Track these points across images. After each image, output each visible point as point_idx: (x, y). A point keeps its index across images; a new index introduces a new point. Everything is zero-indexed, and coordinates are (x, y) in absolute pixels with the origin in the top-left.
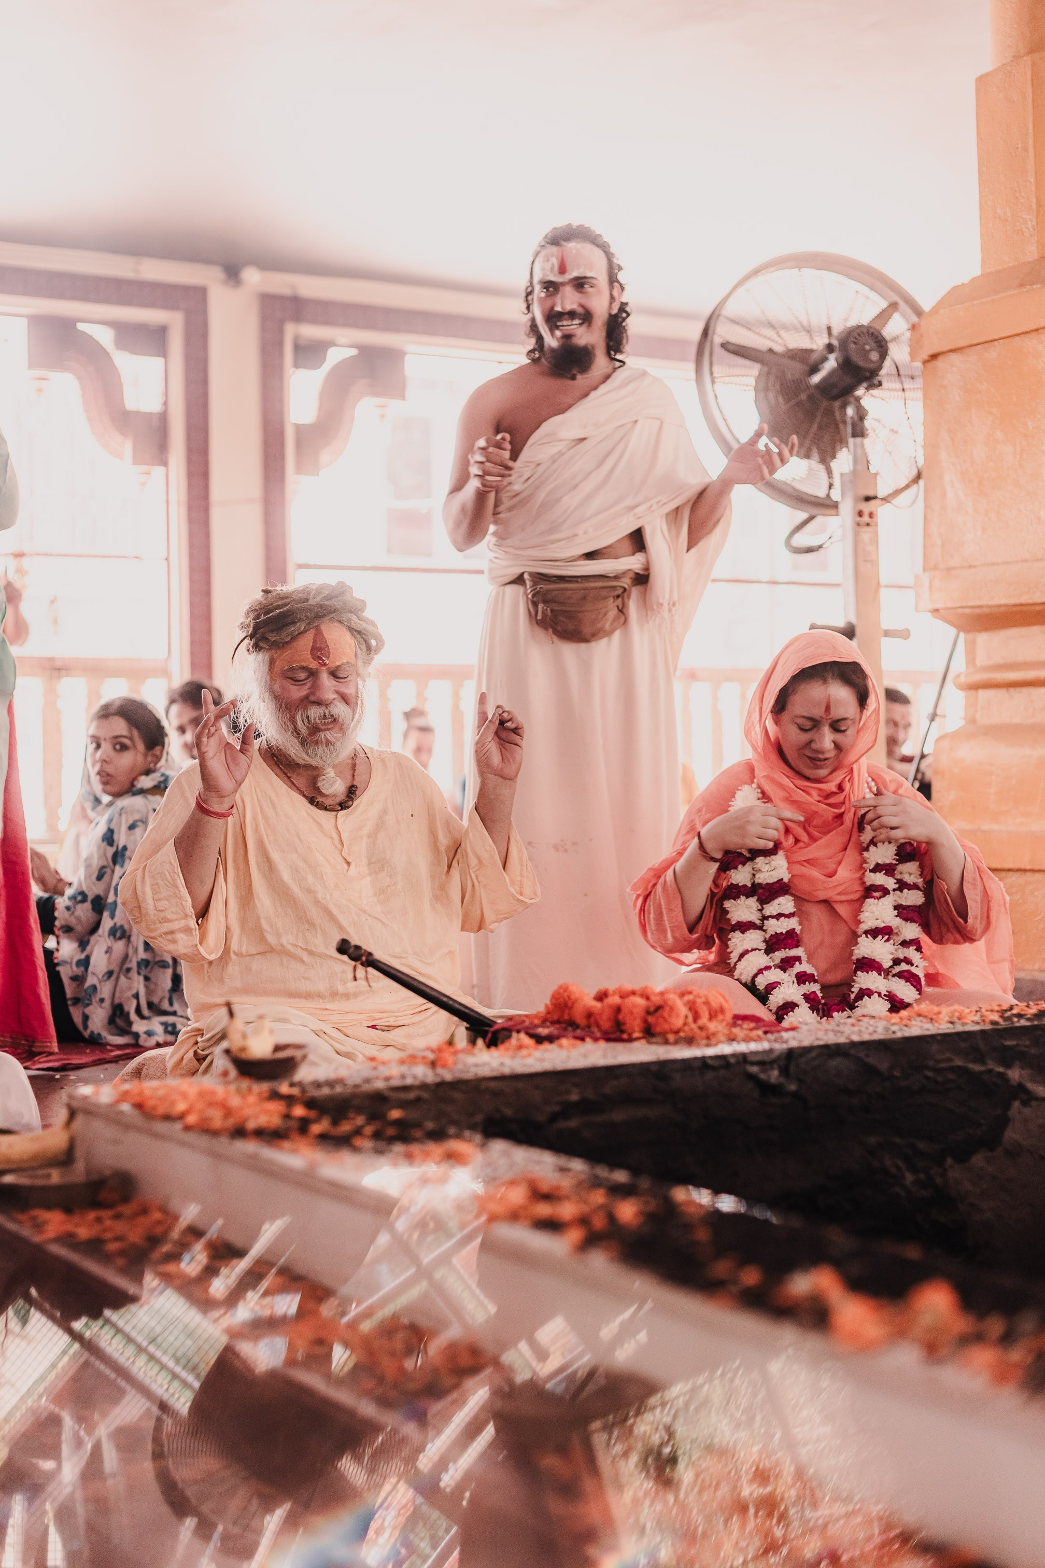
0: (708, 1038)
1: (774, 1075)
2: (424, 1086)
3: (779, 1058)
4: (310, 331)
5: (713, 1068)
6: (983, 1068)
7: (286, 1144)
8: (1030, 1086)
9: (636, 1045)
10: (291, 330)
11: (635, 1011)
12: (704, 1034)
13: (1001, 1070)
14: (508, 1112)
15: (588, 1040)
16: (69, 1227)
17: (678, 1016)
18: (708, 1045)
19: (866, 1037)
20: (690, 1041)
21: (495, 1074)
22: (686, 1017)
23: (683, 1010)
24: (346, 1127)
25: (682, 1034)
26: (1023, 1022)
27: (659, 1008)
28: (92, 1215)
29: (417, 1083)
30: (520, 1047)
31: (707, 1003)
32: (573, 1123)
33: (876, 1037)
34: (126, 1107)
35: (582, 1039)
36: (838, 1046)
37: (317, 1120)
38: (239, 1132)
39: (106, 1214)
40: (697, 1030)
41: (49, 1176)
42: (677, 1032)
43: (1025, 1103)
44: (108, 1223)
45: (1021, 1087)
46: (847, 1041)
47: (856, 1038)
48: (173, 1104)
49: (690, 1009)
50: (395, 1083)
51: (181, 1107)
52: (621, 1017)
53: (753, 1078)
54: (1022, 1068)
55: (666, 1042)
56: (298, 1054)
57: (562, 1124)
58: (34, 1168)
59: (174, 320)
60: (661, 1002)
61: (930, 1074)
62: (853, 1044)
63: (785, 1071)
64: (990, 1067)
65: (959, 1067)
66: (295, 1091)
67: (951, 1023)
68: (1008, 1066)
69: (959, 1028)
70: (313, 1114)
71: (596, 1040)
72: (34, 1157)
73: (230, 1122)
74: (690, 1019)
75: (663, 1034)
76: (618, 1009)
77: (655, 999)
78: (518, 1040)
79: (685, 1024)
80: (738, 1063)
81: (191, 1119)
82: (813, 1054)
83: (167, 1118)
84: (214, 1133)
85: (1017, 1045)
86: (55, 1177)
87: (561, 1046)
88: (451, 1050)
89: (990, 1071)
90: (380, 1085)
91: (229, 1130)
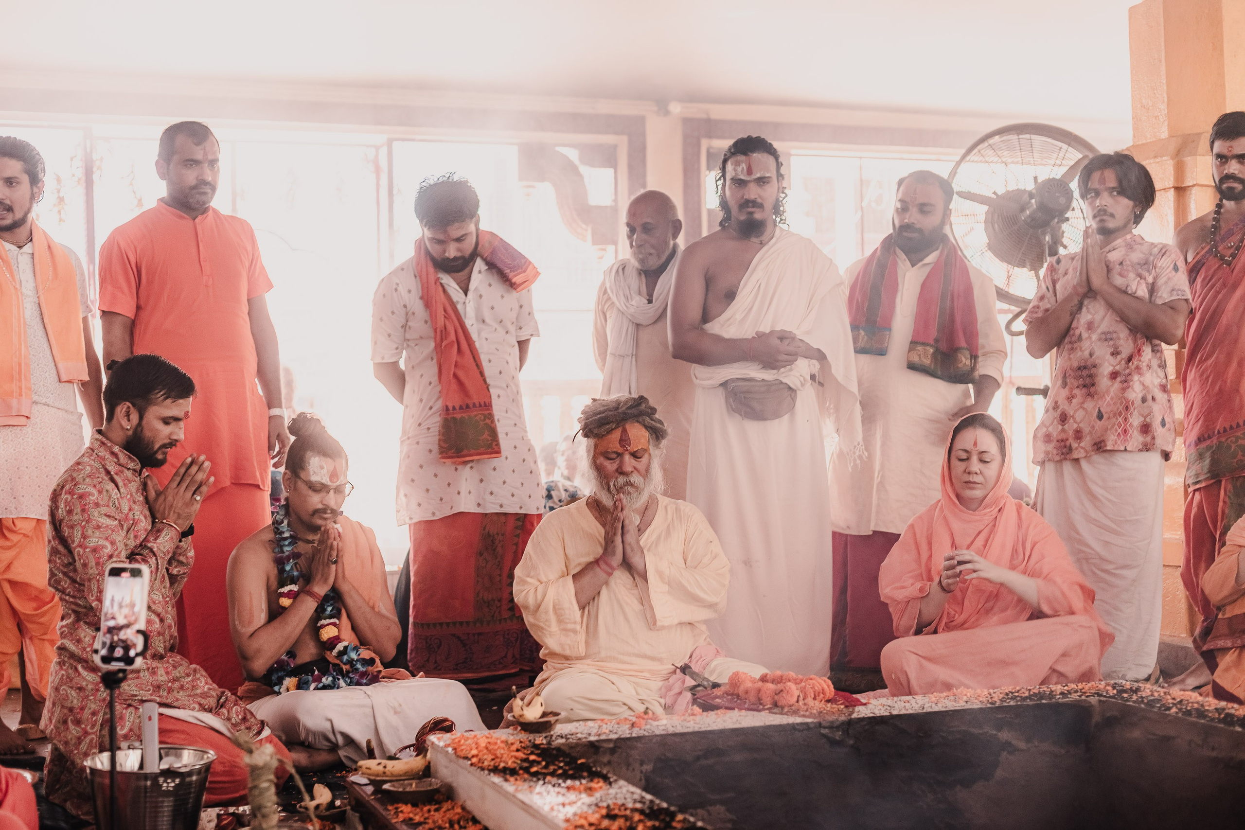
0: (807, 710)
1: (838, 735)
3: (843, 723)
5: (799, 730)
6: (981, 731)
7: (512, 779)
8: (1014, 742)
9: (763, 713)
10: (706, 143)
11: (768, 692)
12: (805, 708)
13: (994, 732)
14: (670, 755)
15: (736, 709)
16: (411, 815)
17: (792, 696)
18: (804, 716)
19: (903, 712)
20: (795, 713)
22: (799, 696)
23: (796, 693)
24: (552, 768)
25: (793, 708)
26: (1012, 703)
27: (782, 691)
28: (426, 809)
30: (693, 715)
31: (813, 688)
32: (711, 761)
33: (910, 712)
34: (450, 750)
35: (733, 709)
36: (882, 717)
37: (539, 763)
38: (495, 770)
39: (433, 807)
40: (803, 707)
41: (411, 785)
42: (791, 706)
43: (1010, 753)
44: (432, 813)
45: (1008, 744)
46: (889, 714)
47: (895, 713)
48: (471, 750)
49: (801, 692)
50: (603, 737)
51: (474, 752)
52: (760, 695)
53: (824, 736)
54: (1009, 731)
55: (781, 714)
56: (552, 719)
57: (704, 762)
58: (404, 780)
59: (621, 142)
60: (783, 688)
61: (944, 735)
62: (892, 717)
63: (846, 732)
64: (985, 731)
65: (964, 730)
66: (544, 742)
67: (967, 702)
68: (999, 729)
69: (968, 706)
70: (540, 759)
71: (740, 709)
72: (406, 774)
73: (492, 763)
74: (801, 698)
75: (782, 708)
76: (759, 690)
77: (780, 686)
78: (692, 709)
79: (798, 701)
80: (816, 727)
81: (474, 760)
82: (865, 723)
83: (466, 758)
84: (483, 769)
85: (1006, 717)
86: (413, 786)
87: (717, 714)
88: (646, 717)
89: (987, 733)
90: (593, 738)
91: (490, 768)
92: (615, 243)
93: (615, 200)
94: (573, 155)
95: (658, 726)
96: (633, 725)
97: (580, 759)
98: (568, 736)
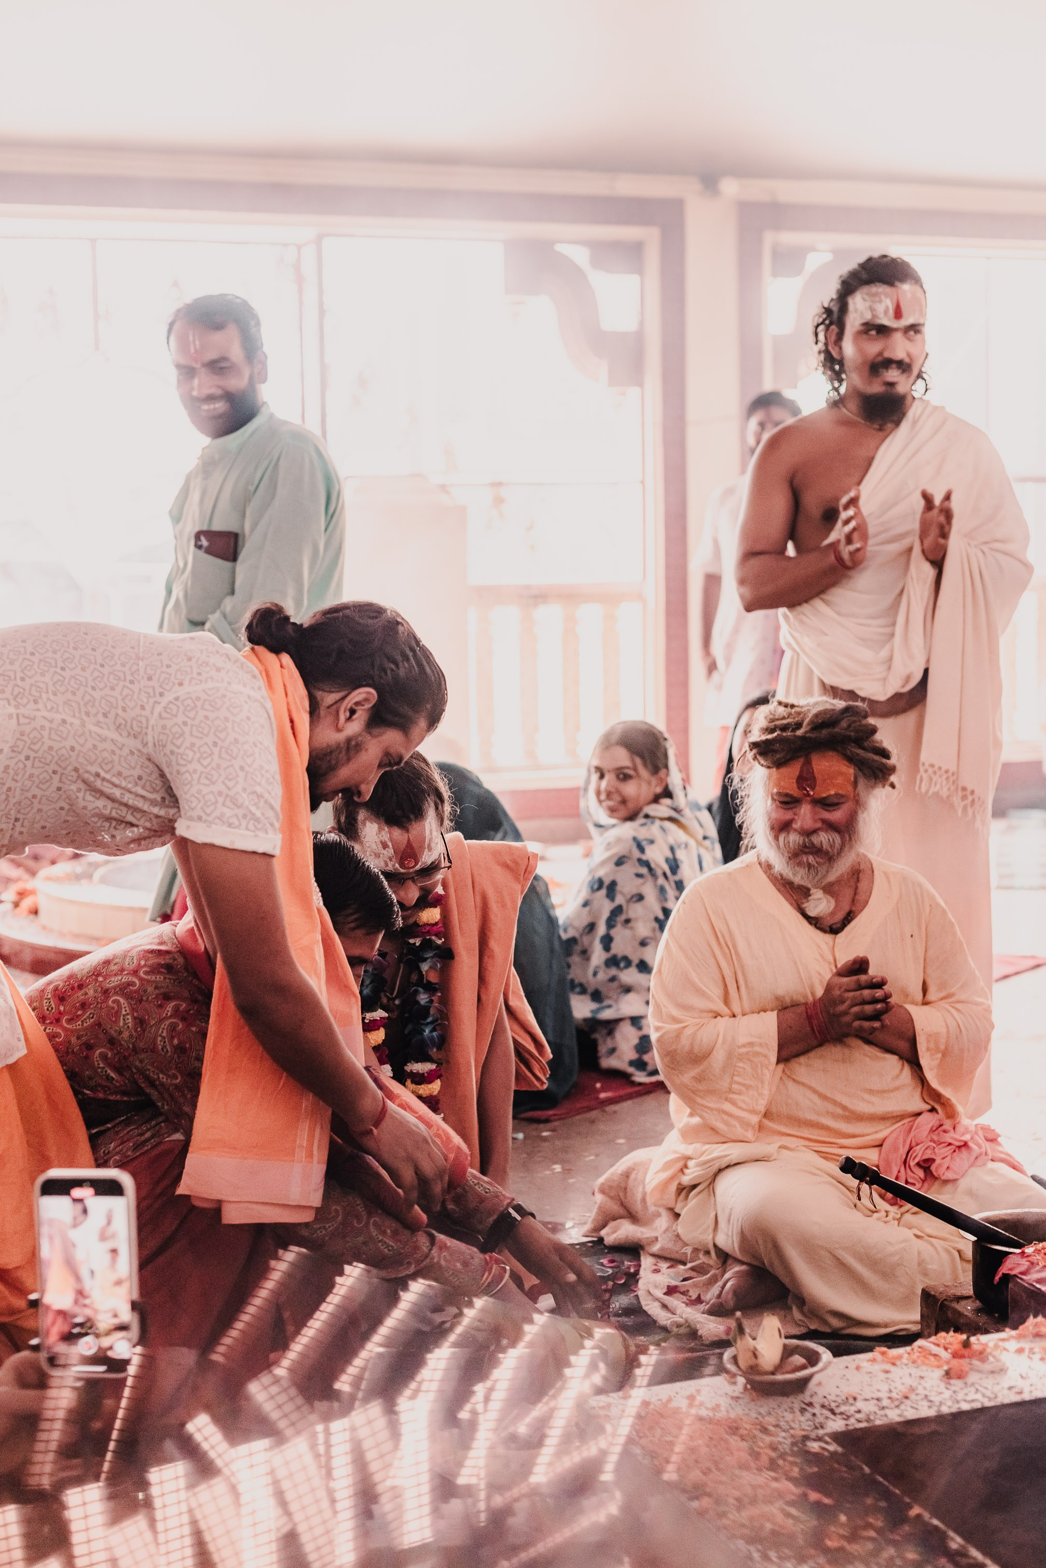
2: (940, 1419)
4: (789, 238)
10: (769, 238)
14: (1028, 1440)
21: (1014, 1398)
29: (932, 1413)
50: (911, 1414)
59: (650, 235)
70: (830, 1501)
88: (966, 1352)
90: (893, 1416)
91: (746, 1531)
92: (640, 384)
93: (641, 323)
94: (580, 255)
95: (993, 1372)
96: (948, 1374)
97: (911, 1508)
98: (843, 1409)
